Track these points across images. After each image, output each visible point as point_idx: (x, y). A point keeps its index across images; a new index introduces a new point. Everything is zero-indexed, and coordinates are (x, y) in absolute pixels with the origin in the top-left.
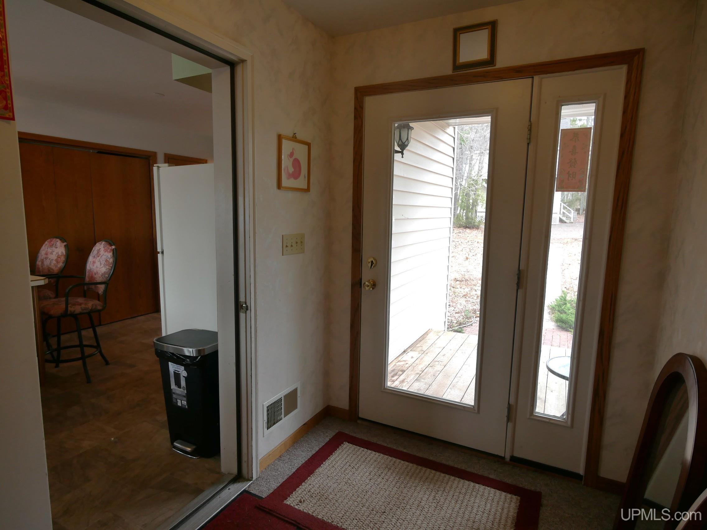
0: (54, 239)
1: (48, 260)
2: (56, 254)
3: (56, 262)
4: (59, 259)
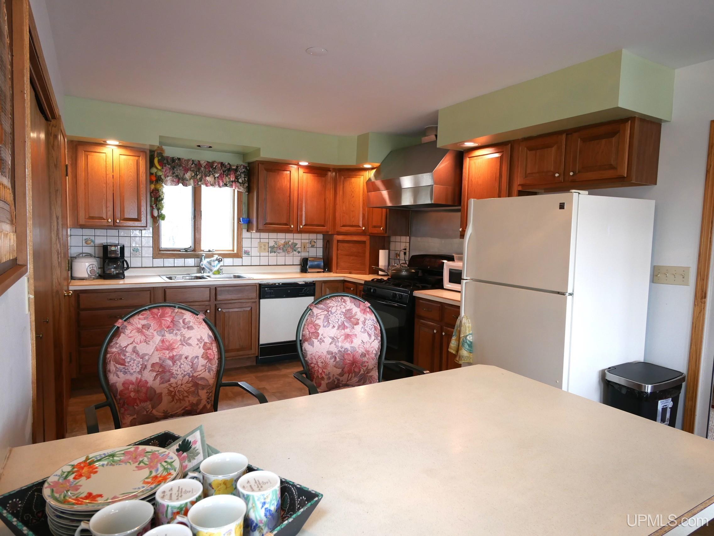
2: (199, 343)
3: (206, 359)
4: (210, 351)
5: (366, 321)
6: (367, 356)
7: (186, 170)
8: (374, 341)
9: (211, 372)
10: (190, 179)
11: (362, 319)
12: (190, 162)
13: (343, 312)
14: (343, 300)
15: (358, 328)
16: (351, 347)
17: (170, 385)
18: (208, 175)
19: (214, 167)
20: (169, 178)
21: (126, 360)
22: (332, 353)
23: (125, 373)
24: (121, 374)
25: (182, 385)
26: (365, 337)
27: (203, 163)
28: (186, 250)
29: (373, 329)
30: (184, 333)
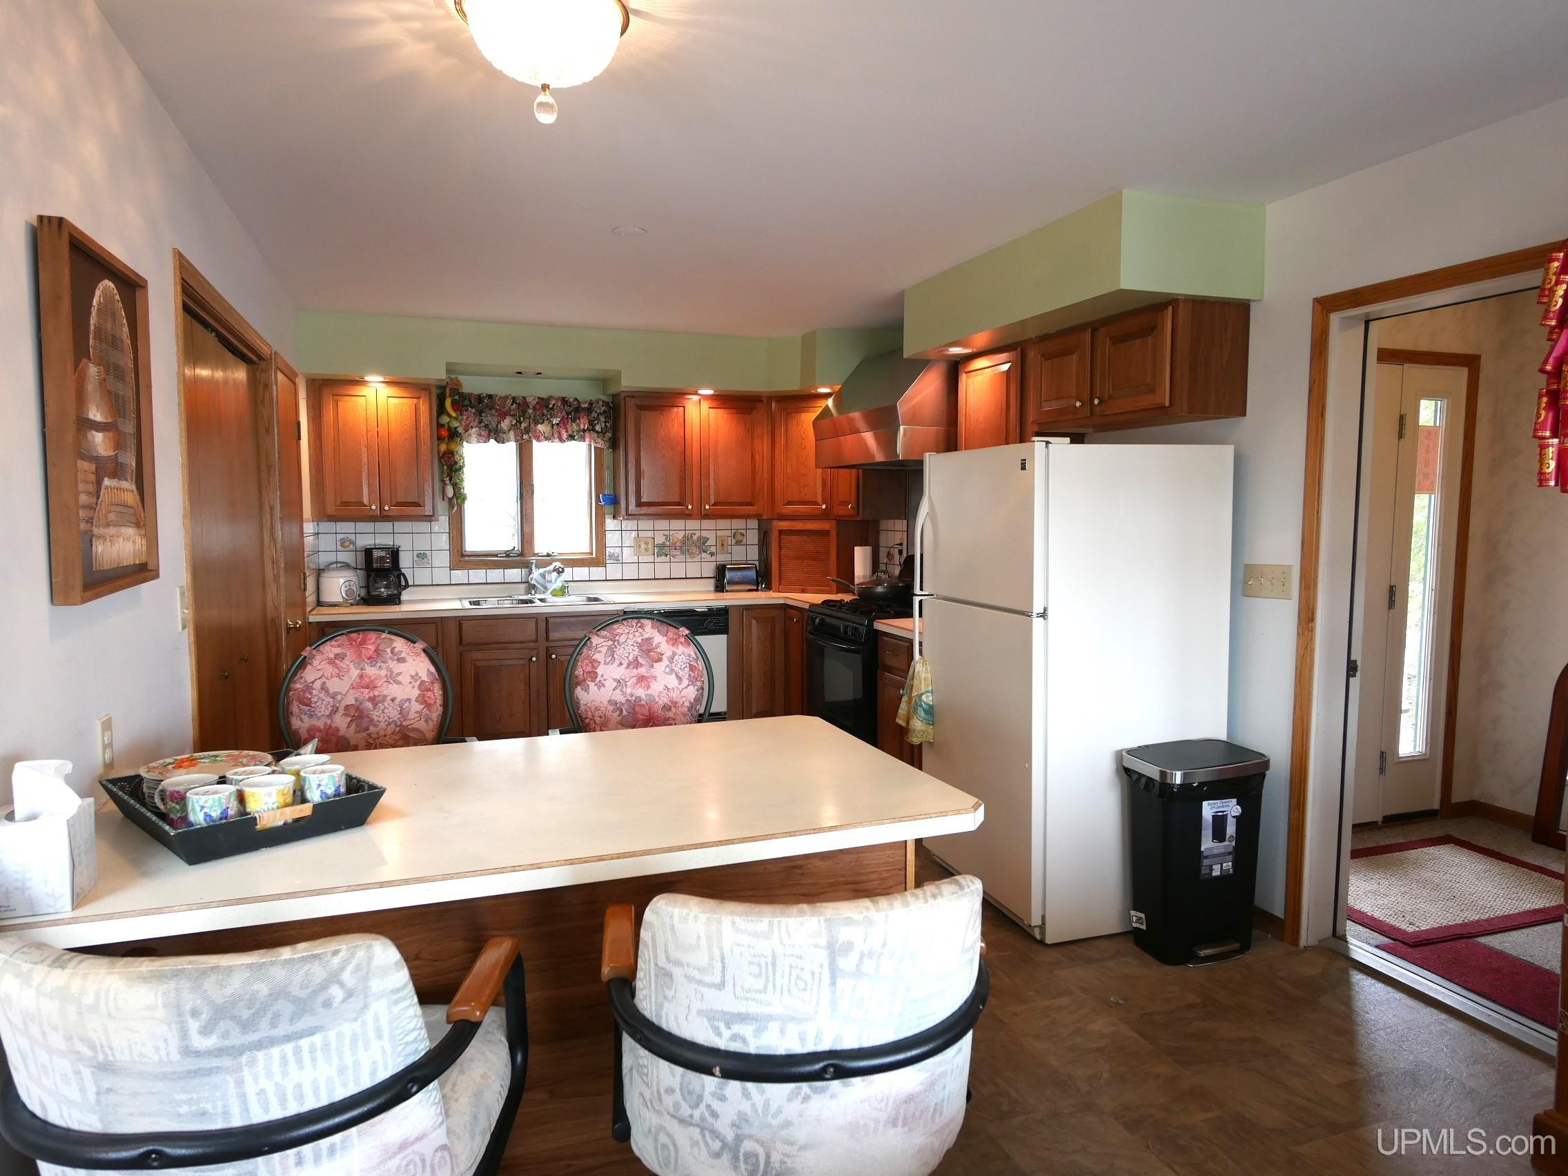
0: (371, 635)
2: (412, 680)
3: (422, 704)
4: (429, 694)
5: (677, 657)
6: (673, 709)
7: (503, 415)
8: (686, 688)
9: (430, 723)
10: (510, 430)
11: (668, 653)
12: (509, 400)
13: (637, 643)
14: (639, 625)
15: (660, 668)
16: (647, 695)
17: (369, 735)
18: (541, 421)
19: (551, 406)
20: (474, 430)
21: (312, 700)
22: (616, 704)
23: (311, 716)
24: (305, 718)
25: (385, 736)
26: (672, 681)
27: (532, 401)
28: (508, 554)
29: (687, 669)
30: (391, 666)
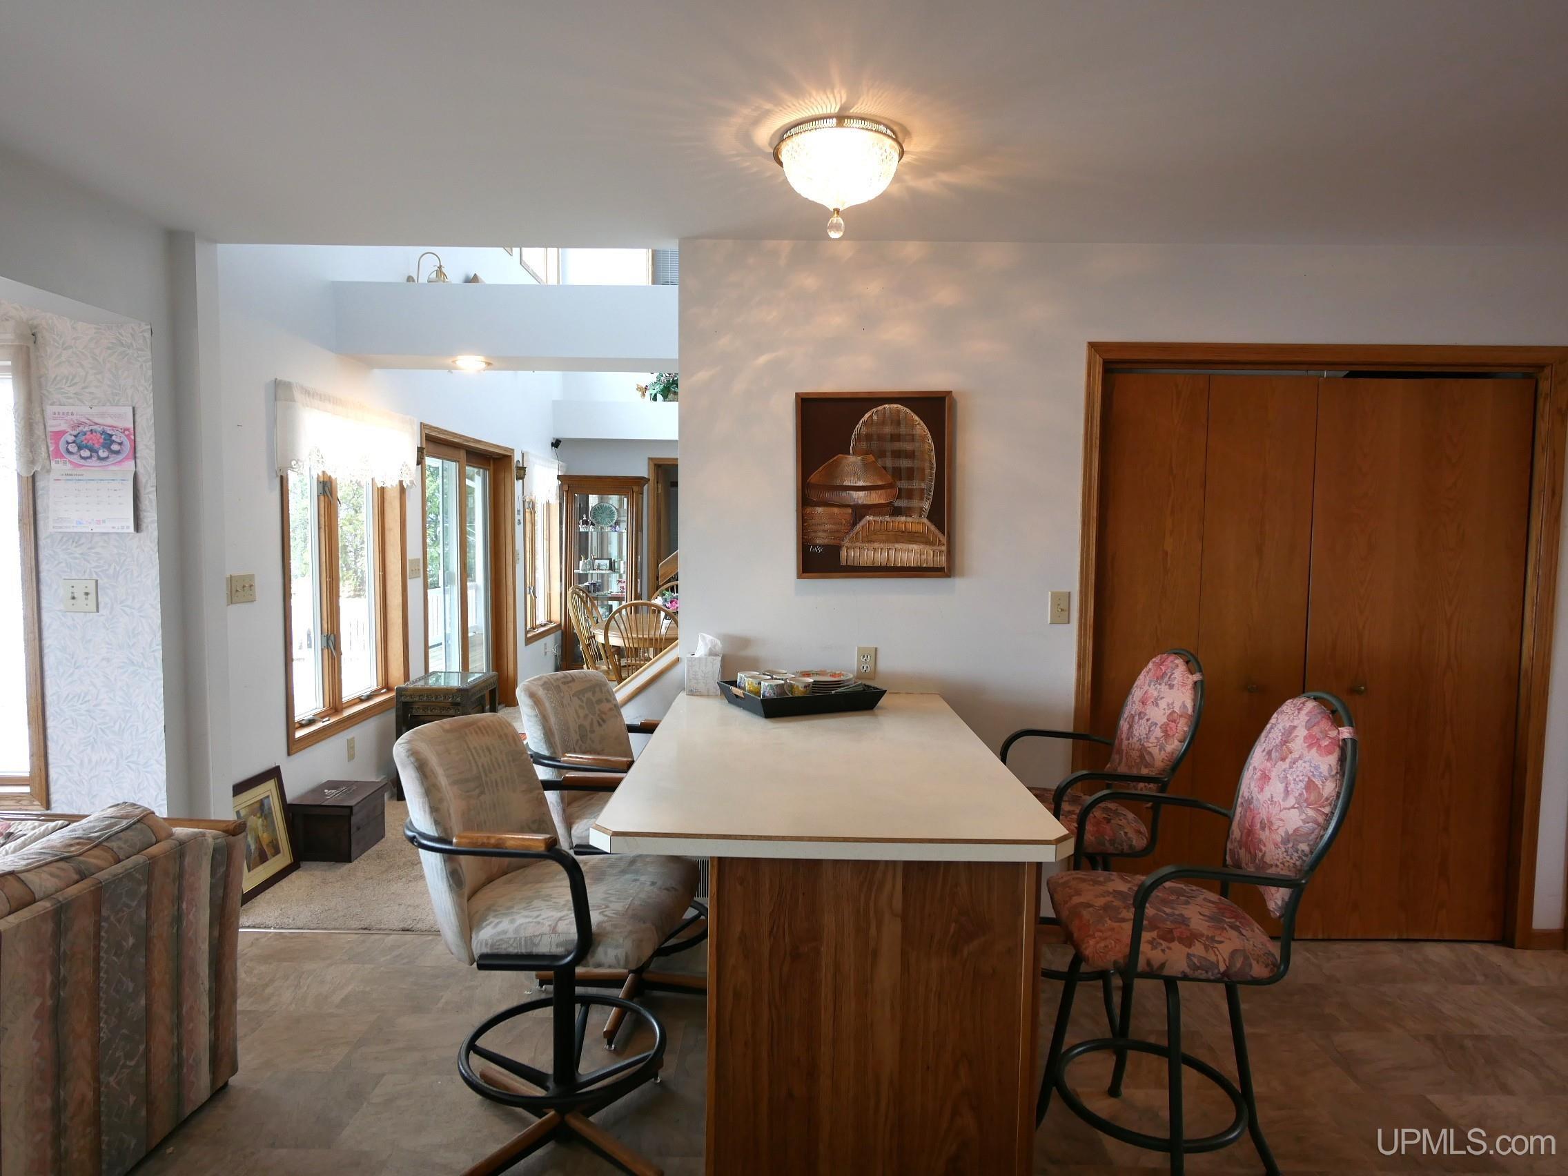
0: (1171, 658)
1: (1144, 721)
2: (1166, 707)
3: (1163, 732)
4: (1173, 725)
5: (1300, 762)
6: (1267, 829)
30: (1162, 690)
